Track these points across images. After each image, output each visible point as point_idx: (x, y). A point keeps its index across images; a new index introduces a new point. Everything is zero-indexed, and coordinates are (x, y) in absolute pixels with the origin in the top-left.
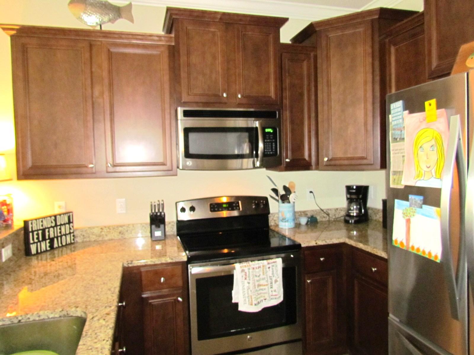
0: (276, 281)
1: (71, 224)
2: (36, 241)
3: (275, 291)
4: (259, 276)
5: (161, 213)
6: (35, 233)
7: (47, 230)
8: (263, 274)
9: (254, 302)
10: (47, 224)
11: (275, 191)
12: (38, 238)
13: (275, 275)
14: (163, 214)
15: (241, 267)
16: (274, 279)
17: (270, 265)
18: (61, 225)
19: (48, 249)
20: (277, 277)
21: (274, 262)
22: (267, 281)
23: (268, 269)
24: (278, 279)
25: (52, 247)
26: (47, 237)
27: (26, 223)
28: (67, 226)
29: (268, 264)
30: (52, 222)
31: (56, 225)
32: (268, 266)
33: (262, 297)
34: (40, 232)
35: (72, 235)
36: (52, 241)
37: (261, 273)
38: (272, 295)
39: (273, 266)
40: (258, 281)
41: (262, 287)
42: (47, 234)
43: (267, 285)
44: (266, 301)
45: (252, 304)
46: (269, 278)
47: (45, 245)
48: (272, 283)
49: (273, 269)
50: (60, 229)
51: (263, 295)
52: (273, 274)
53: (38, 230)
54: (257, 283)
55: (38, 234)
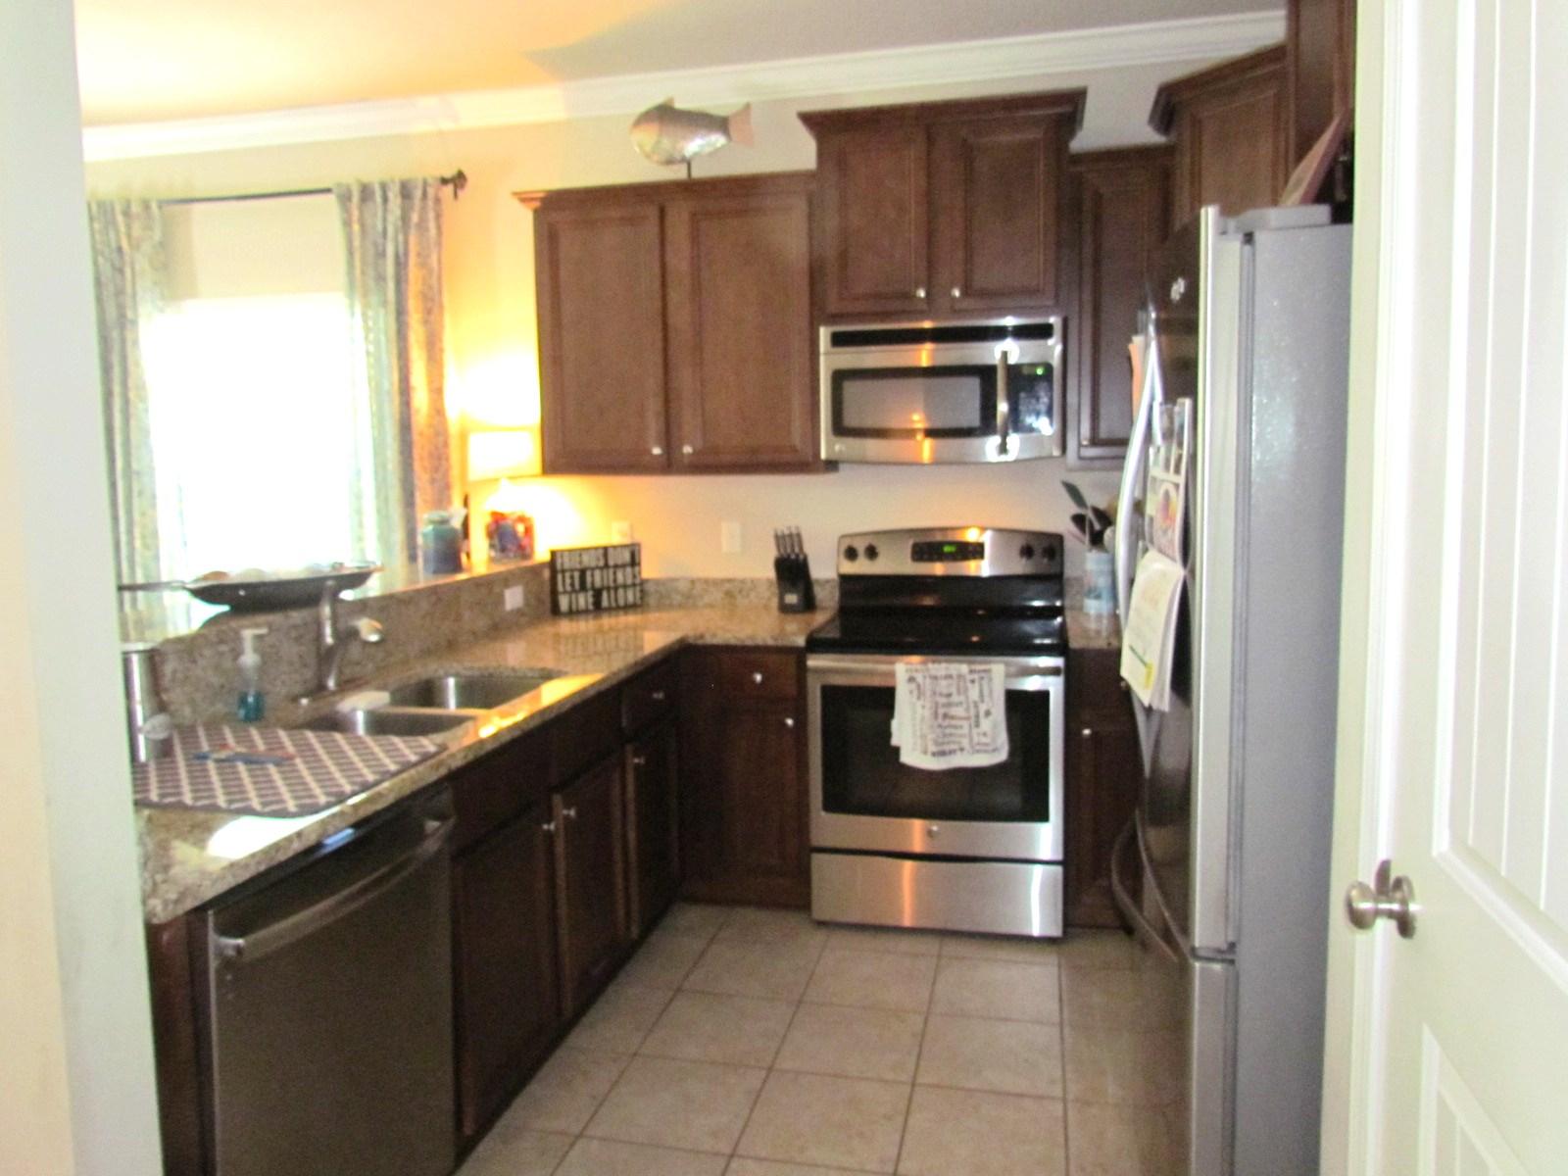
0: (988, 713)
1: (637, 569)
2: (569, 588)
3: (985, 734)
4: (949, 695)
5: (797, 556)
6: (568, 575)
7: (588, 573)
8: (959, 693)
9: (932, 748)
10: (588, 561)
11: (1079, 520)
12: (572, 585)
13: (986, 699)
14: (801, 557)
15: (907, 671)
16: (983, 708)
17: (976, 676)
18: (616, 566)
19: (591, 607)
20: (990, 705)
21: (985, 671)
22: (967, 710)
23: (969, 685)
24: (993, 711)
25: (597, 604)
26: (589, 585)
27: (553, 554)
28: (629, 570)
29: (971, 672)
30: (598, 559)
31: (606, 566)
32: (969, 677)
33: (954, 742)
34: (577, 575)
35: (638, 588)
36: (598, 594)
37: (954, 690)
38: (979, 744)
39: (982, 678)
40: (944, 705)
41: (954, 722)
42: (589, 579)
43: (968, 718)
44: (965, 752)
45: (925, 752)
46: (972, 705)
47: (584, 600)
48: (977, 716)
49: (981, 686)
50: (615, 573)
51: (957, 739)
52: (981, 695)
53: (572, 570)
54: (941, 711)
55: (572, 577)
